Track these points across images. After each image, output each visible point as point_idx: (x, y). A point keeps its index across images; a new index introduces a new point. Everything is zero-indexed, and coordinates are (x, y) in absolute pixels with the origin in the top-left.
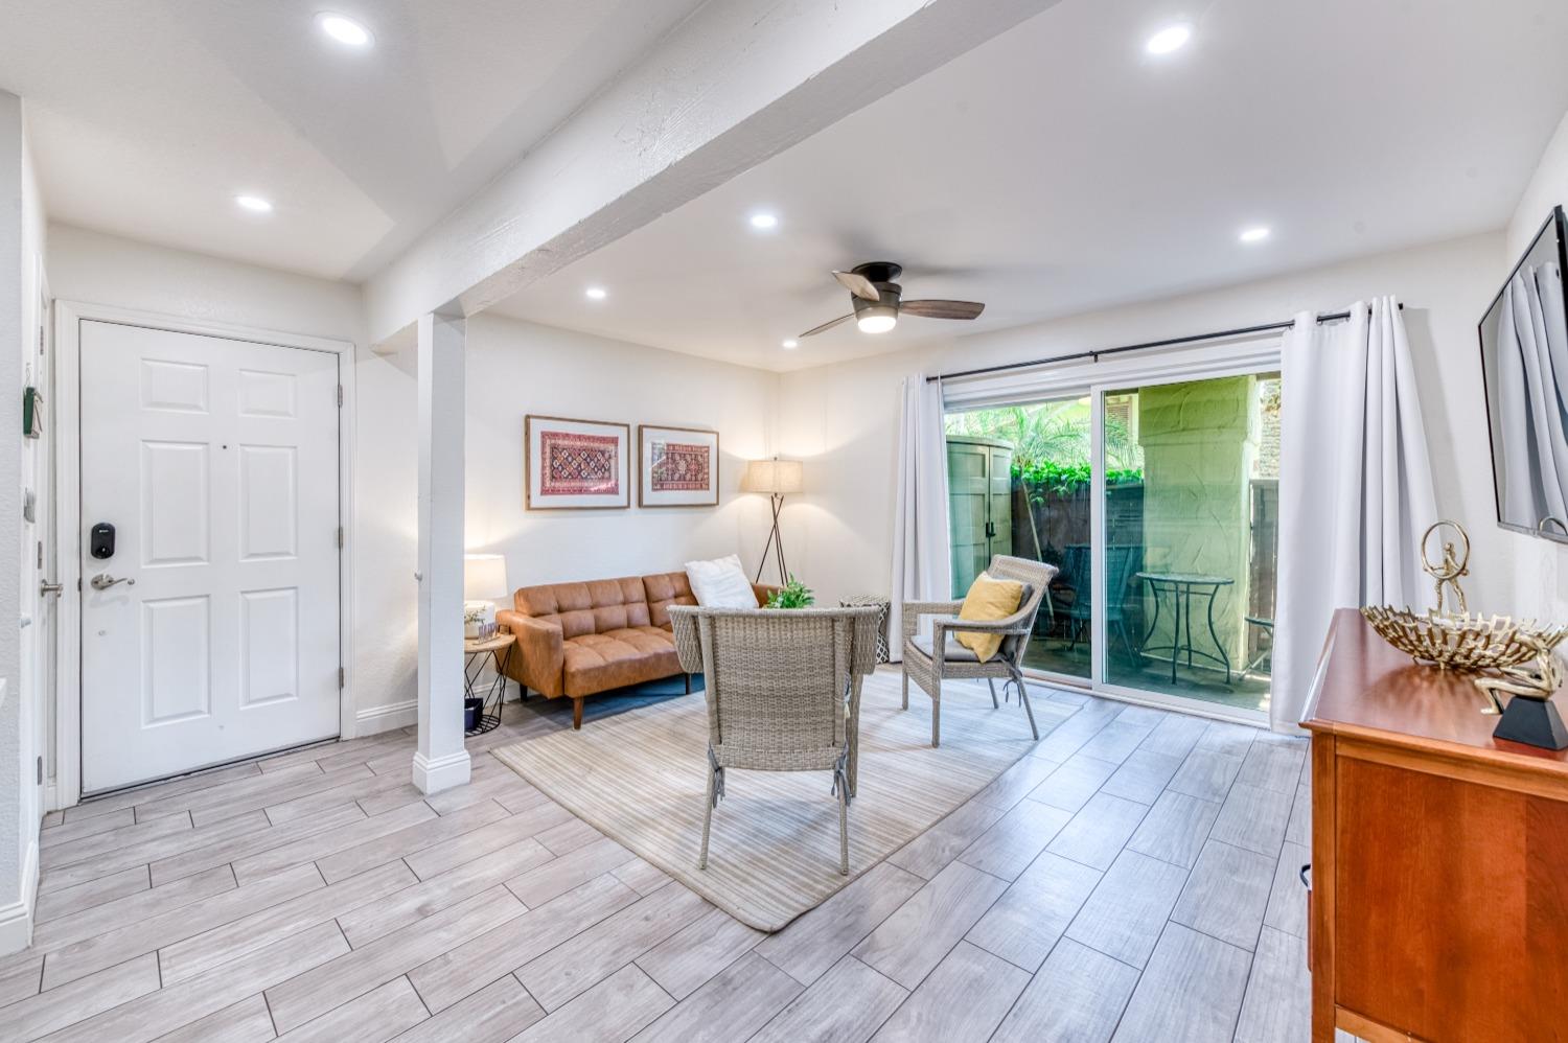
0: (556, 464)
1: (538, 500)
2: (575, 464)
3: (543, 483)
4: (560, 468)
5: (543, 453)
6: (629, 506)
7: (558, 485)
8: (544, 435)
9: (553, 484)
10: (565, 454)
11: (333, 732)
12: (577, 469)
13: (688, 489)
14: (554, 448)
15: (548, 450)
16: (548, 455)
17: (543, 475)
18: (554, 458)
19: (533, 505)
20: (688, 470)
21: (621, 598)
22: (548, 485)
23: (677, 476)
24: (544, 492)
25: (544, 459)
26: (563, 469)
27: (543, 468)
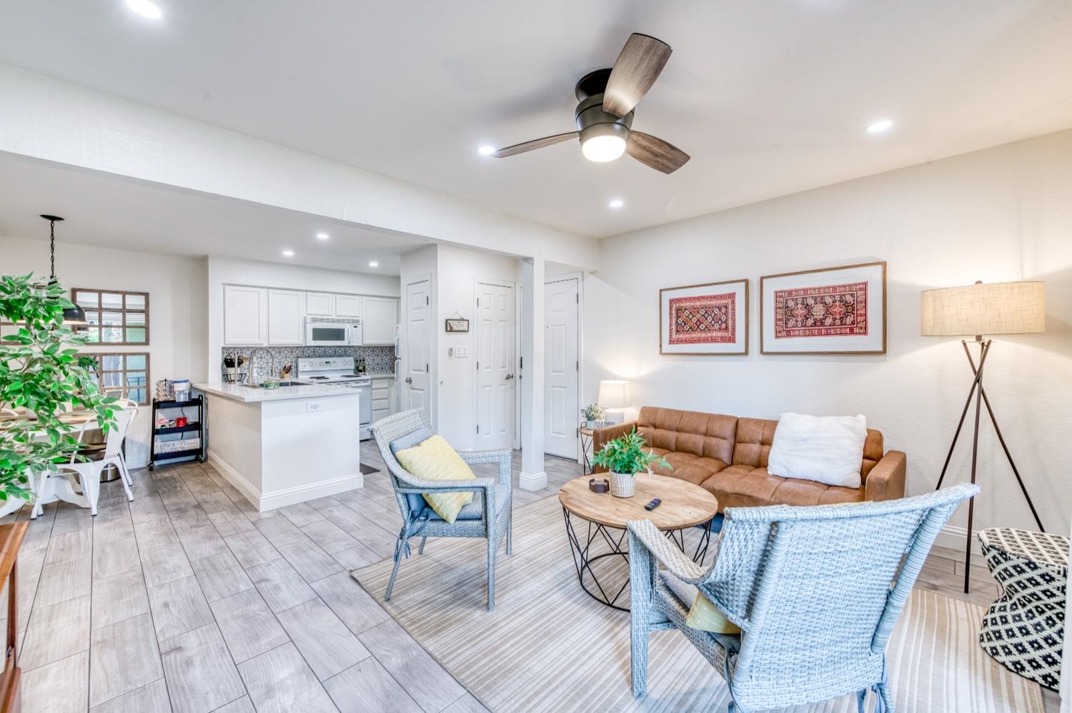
0: (680, 321)
1: (668, 348)
2: (695, 320)
3: (671, 336)
4: (683, 324)
5: (671, 314)
6: (746, 353)
7: (681, 336)
8: (672, 301)
9: (677, 336)
10: (687, 313)
11: (575, 457)
12: (696, 323)
13: (827, 334)
14: (678, 310)
15: (674, 312)
16: (674, 315)
17: (671, 330)
18: (678, 317)
19: (664, 351)
20: (828, 312)
21: (703, 429)
22: (674, 336)
23: (810, 321)
24: (672, 342)
25: (671, 319)
26: (685, 324)
27: (671, 325)
